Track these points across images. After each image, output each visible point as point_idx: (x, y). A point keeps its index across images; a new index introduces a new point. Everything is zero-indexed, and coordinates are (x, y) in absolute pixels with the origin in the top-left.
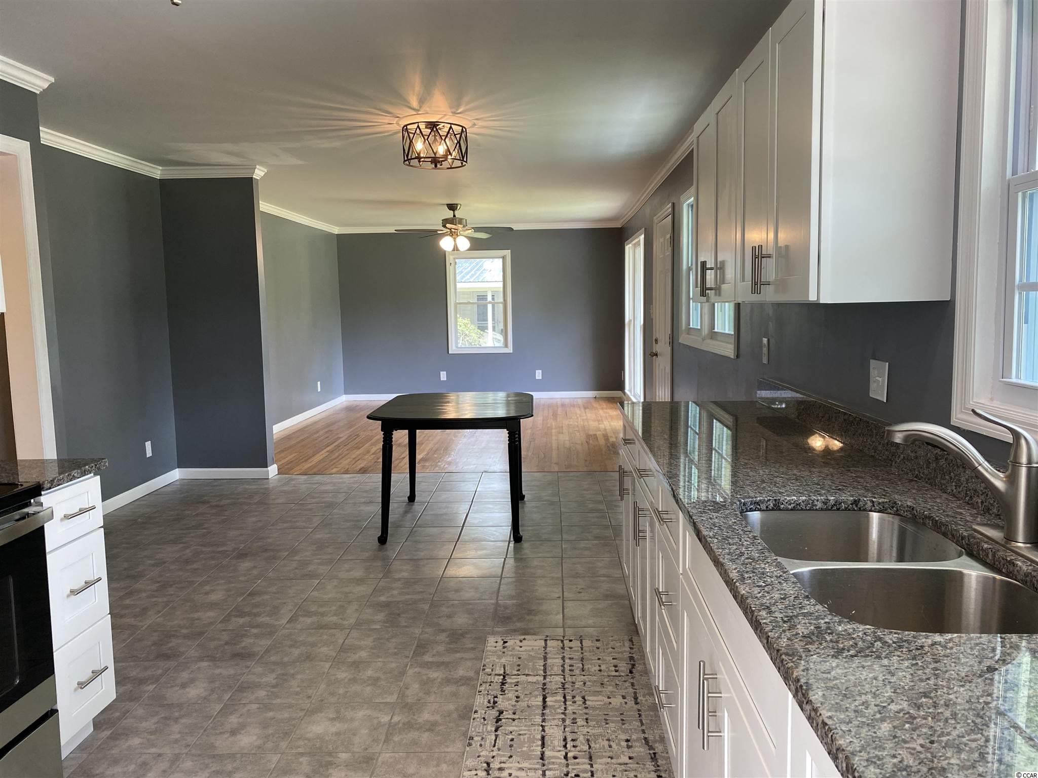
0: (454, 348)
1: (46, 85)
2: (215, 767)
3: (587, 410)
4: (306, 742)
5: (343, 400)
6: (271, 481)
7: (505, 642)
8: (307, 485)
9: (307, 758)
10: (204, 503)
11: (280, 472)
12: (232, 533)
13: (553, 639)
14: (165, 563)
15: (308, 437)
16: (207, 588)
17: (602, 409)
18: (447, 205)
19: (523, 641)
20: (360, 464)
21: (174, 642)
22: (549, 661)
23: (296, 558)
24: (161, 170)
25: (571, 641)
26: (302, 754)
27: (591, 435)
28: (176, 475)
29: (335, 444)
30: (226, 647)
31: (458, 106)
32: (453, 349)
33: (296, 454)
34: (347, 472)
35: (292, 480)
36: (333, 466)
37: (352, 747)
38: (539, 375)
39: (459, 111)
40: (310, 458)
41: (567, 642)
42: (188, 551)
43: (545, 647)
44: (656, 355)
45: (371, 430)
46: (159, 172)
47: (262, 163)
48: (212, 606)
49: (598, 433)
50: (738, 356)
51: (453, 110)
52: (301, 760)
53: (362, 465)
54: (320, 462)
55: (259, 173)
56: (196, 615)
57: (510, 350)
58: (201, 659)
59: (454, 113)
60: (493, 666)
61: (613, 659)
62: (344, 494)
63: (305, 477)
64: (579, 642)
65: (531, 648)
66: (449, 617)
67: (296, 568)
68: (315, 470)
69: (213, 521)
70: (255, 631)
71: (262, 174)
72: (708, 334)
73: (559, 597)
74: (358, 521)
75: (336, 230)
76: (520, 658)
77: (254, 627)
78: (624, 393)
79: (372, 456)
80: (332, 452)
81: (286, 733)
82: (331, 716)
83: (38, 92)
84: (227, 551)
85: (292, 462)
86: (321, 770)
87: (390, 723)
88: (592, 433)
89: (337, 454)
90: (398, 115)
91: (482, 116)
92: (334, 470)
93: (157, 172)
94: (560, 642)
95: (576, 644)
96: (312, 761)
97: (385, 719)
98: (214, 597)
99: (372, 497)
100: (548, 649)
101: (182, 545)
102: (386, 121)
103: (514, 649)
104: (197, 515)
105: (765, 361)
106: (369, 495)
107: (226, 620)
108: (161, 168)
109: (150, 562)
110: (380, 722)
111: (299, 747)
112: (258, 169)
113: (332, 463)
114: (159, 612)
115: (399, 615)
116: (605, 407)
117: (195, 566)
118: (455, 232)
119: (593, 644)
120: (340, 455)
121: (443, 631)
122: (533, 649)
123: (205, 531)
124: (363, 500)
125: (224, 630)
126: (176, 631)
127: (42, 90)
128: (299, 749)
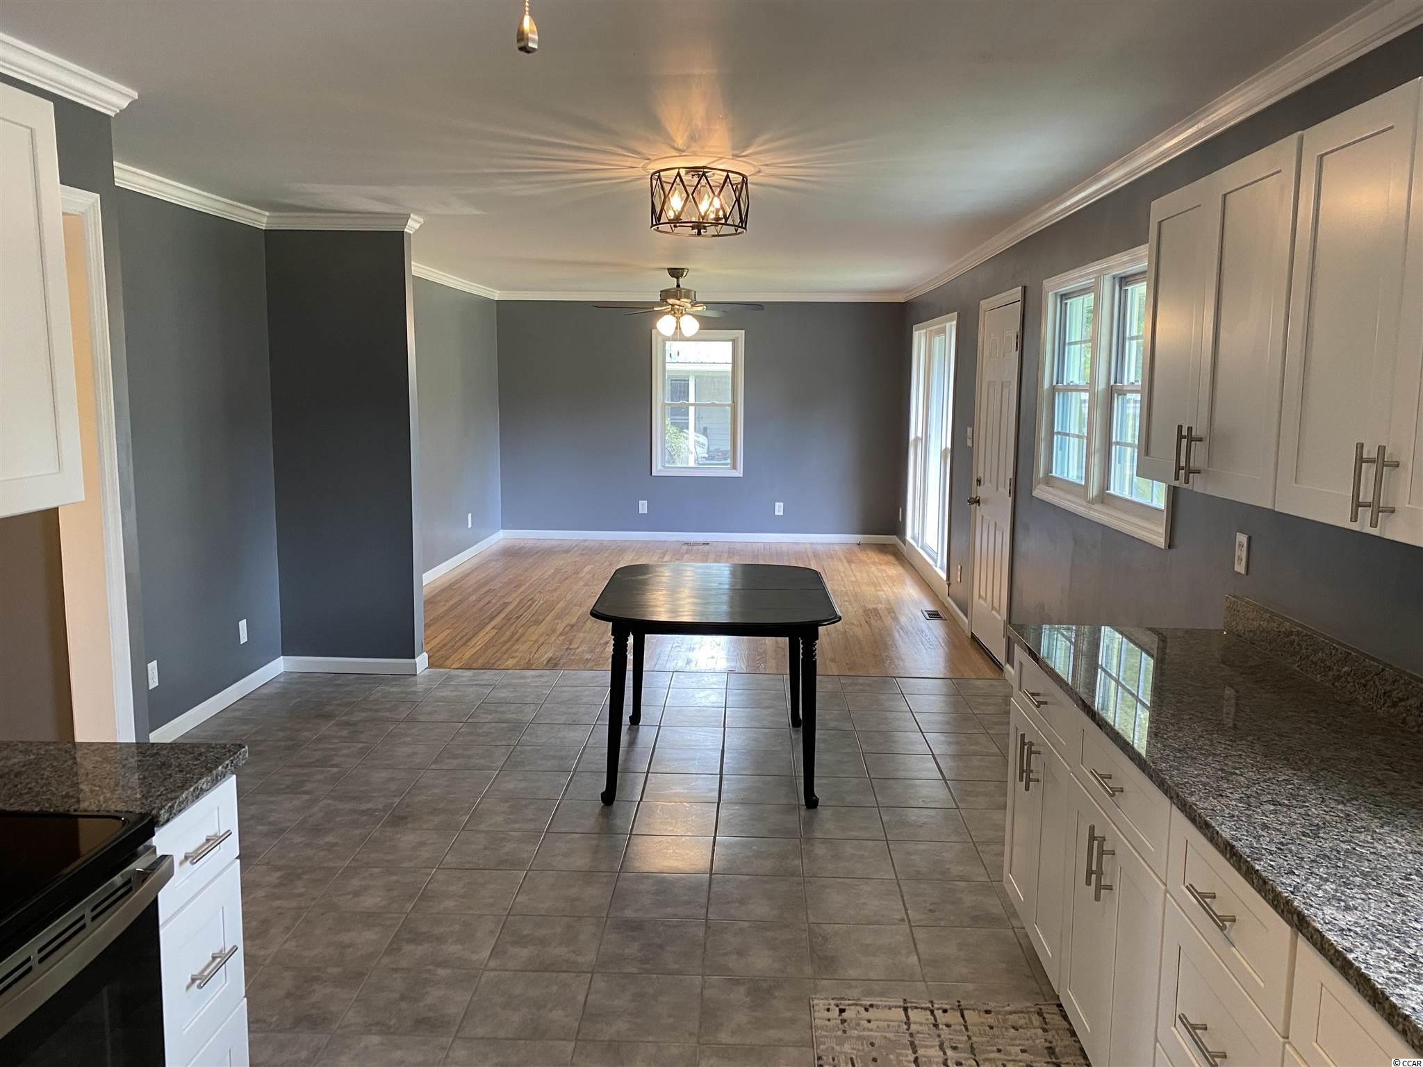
0: (659, 467)
1: (124, 104)
3: (853, 565)
5: (501, 538)
6: (419, 680)
7: (842, 1011)
8: (475, 688)
10: (328, 717)
11: (431, 665)
12: (379, 776)
13: (916, 1008)
14: (283, 830)
15: (461, 602)
16: (356, 883)
17: (874, 563)
18: (669, 269)
19: (870, 1009)
20: (546, 653)
21: (320, 992)
22: (921, 1052)
23: (482, 827)
24: (268, 217)
25: (945, 1011)
27: (869, 610)
28: (279, 666)
29: (502, 615)
30: (403, 1005)
31: (746, 147)
32: (658, 469)
33: (449, 631)
34: (528, 667)
35: (450, 678)
36: (506, 655)
38: (779, 509)
39: (743, 154)
40: (470, 639)
41: (938, 1013)
42: (316, 809)
43: (908, 1023)
44: (978, 502)
45: (551, 592)
46: (265, 220)
47: (418, 212)
48: (369, 918)
49: (880, 606)
50: (1170, 544)
51: (736, 152)
53: (549, 655)
54: (486, 647)
55: (413, 226)
56: (345, 938)
57: (739, 473)
58: (367, 1029)
59: (736, 156)
60: (834, 1059)
61: (1023, 1051)
62: (533, 707)
63: (469, 673)
64: (958, 1014)
65: (885, 1024)
66: (741, 953)
67: (486, 848)
68: (481, 661)
69: (345, 752)
70: (442, 972)
71: (417, 226)
72: (1097, 496)
73: (902, 920)
74: (562, 758)
75: (497, 295)
76: (872, 1044)
77: (439, 965)
78: (904, 541)
79: (562, 638)
80: (500, 628)
83: (112, 114)
84: (375, 810)
85: (445, 645)
88: (871, 606)
89: (508, 633)
90: (650, 157)
91: (775, 161)
92: (511, 662)
93: (261, 220)
94: (928, 1012)
95: (954, 1017)
98: (372, 901)
99: (574, 714)
100: (913, 1027)
101: (306, 797)
102: (629, 164)
103: (858, 1025)
104: (319, 740)
105: (1240, 568)
106: (570, 710)
107: (393, 949)
108: (267, 213)
109: (260, 828)
112: (413, 219)
113: (505, 648)
114: (287, 929)
115: (661, 947)
116: (877, 560)
117: (330, 839)
118: (678, 310)
119: (982, 1020)
120: (513, 634)
121: (737, 982)
122: (888, 1026)
123: (335, 770)
124: (563, 719)
125: (396, 970)
126: (318, 969)
127: (118, 111)
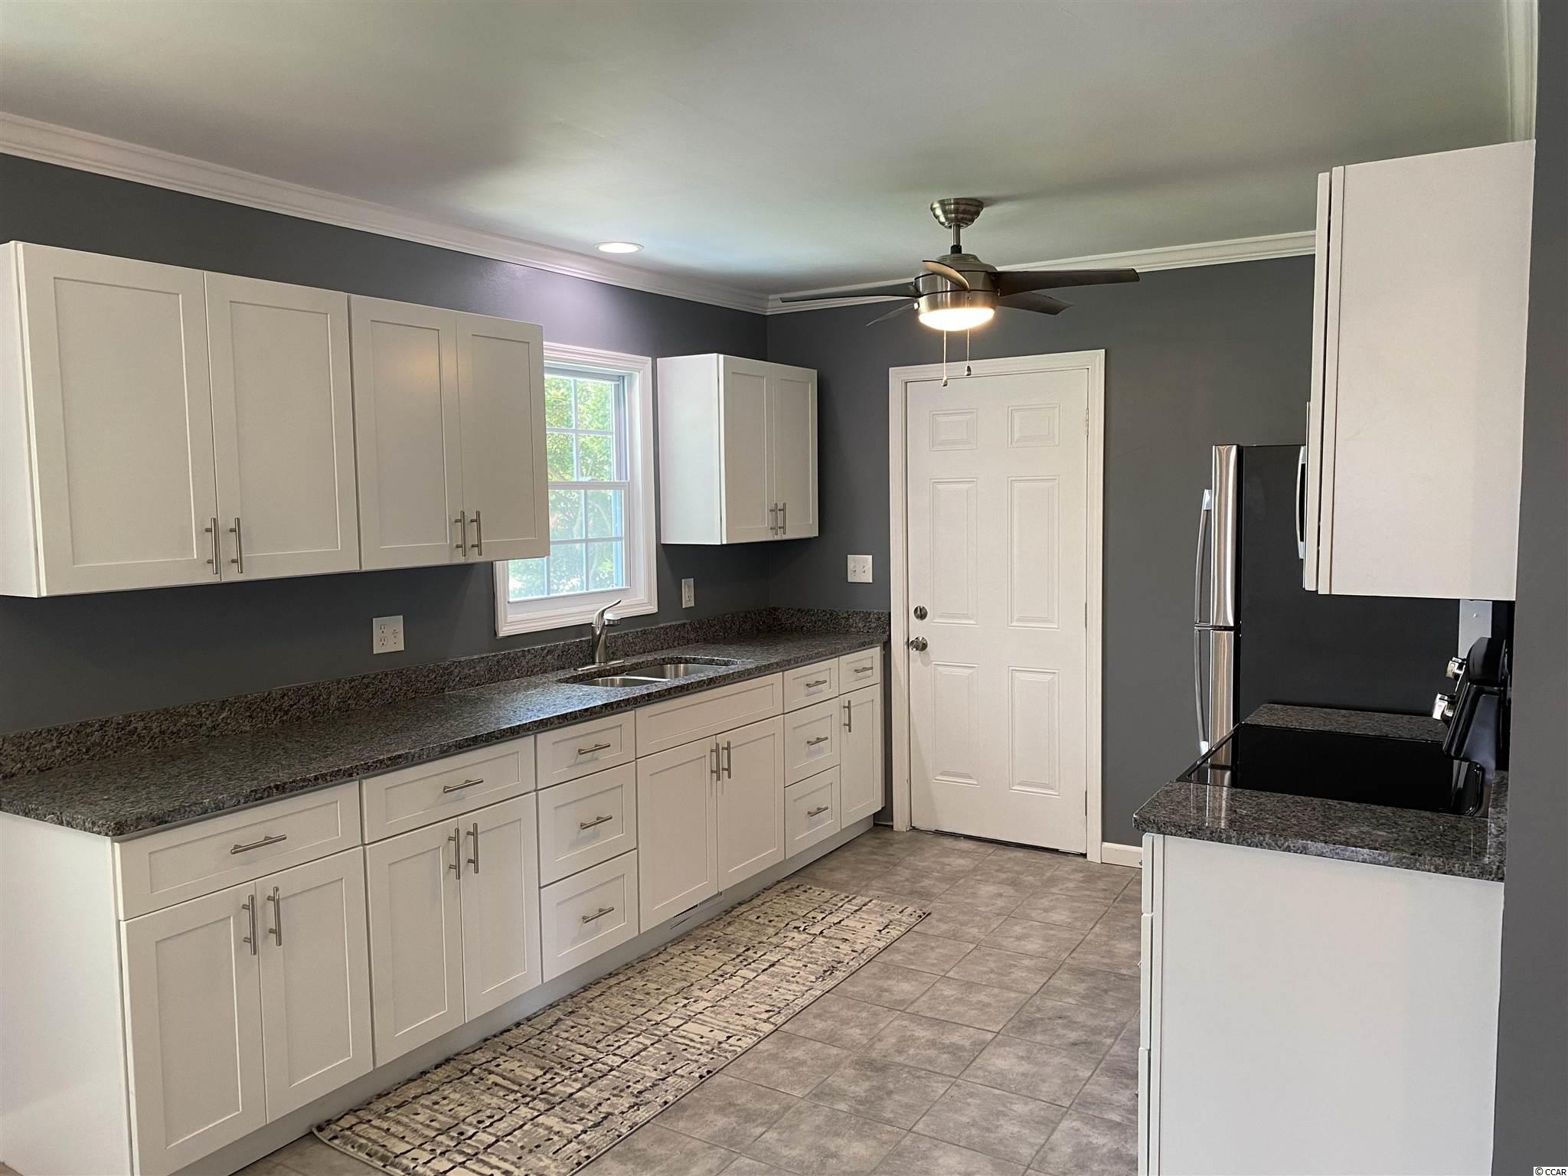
2: (992, 1137)
4: (878, 1136)
9: (884, 1115)
26: (889, 1122)
37: (829, 1114)
52: (891, 1115)
81: (899, 1156)
82: (834, 1161)
86: (873, 1099)
87: (769, 1128)
96: (880, 1111)
97: (772, 1136)
110: (779, 1133)
111: (889, 1132)
128: (890, 1130)
